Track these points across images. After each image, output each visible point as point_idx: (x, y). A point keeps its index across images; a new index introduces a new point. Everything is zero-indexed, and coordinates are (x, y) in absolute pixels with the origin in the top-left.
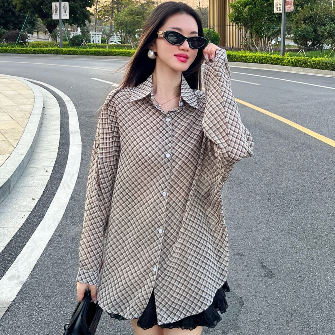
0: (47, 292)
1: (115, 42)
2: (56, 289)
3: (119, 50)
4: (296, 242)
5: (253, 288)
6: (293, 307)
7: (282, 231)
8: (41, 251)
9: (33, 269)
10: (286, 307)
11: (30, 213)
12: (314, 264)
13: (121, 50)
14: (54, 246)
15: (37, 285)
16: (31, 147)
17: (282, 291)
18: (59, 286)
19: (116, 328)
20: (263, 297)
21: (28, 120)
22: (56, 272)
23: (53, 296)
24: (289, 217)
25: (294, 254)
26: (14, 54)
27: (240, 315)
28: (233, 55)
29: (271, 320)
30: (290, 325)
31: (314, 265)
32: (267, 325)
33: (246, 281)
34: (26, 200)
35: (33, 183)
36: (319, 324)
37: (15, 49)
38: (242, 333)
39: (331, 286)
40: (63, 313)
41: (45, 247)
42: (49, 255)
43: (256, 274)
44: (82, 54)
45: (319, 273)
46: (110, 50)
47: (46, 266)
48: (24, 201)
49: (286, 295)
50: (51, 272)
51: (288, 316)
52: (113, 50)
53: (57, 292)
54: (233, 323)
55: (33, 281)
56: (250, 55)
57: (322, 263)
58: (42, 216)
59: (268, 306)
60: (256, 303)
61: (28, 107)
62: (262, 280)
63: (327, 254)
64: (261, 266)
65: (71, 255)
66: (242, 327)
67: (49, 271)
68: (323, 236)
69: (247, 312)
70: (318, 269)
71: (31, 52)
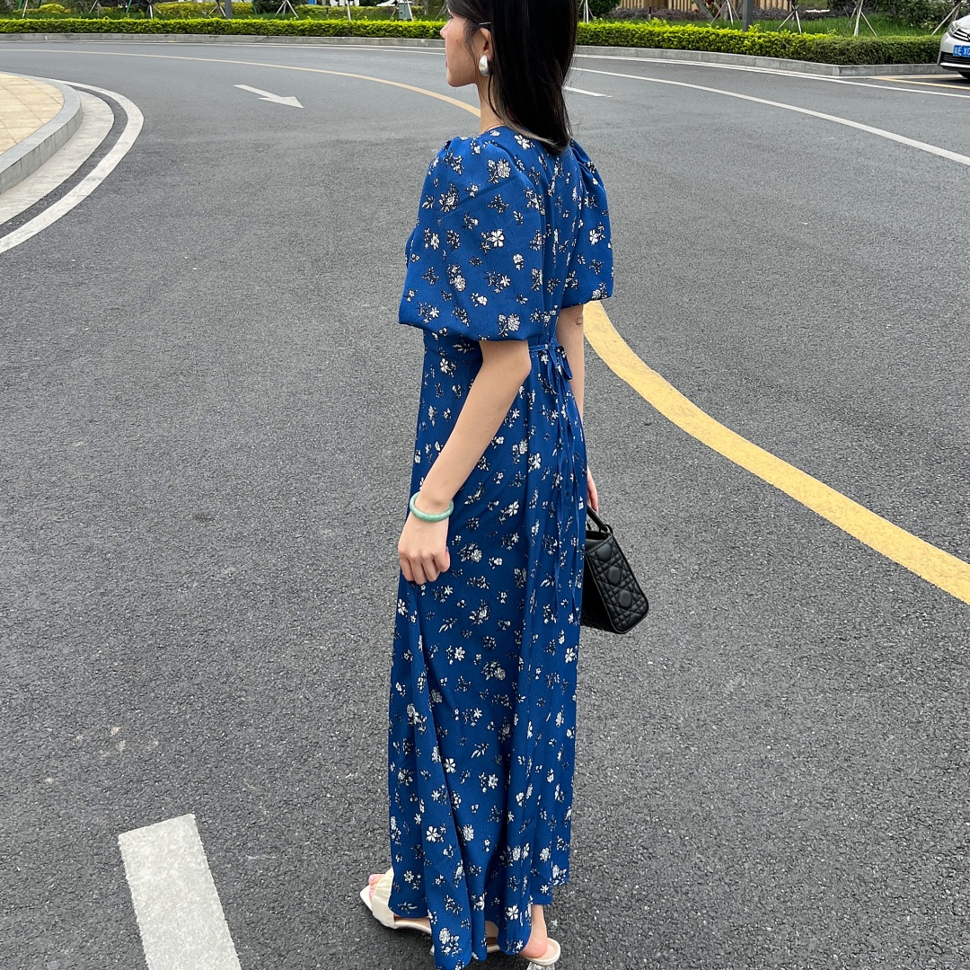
3: (374, 22)
26: (120, 35)
37: (119, 23)
44: (278, 32)
71: (158, 29)
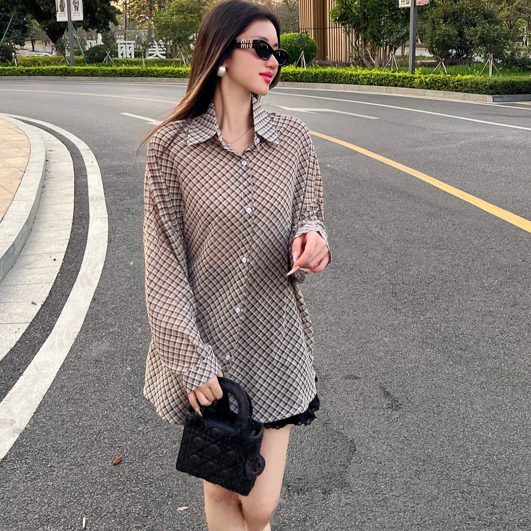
0: (60, 444)
1: (157, 56)
2: (75, 438)
3: (163, 68)
4: (432, 356)
5: (369, 426)
6: (427, 451)
7: (413, 340)
8: (49, 382)
9: (37, 409)
10: (416, 451)
11: (28, 324)
12: (458, 387)
13: (166, 68)
14: (68, 374)
15: (45, 434)
16: (27, 223)
17: (412, 429)
18: (78, 433)
19: (166, 493)
20: (384, 439)
21: (19, 181)
22: (73, 412)
23: (70, 449)
24: (422, 318)
25: (429, 373)
27: (350, 466)
28: (338, 73)
29: (394, 470)
30: (421, 477)
31: (458, 389)
32: (388, 479)
33: (361, 415)
34: (21, 305)
35: (33, 278)
36: (464, 474)
38: (351, 491)
39: (480, 418)
40: (85, 473)
41: (54, 375)
42: (62, 387)
43: (376, 405)
45: (464, 400)
46: (149, 68)
47: (57, 404)
48: (17, 307)
49: (417, 434)
50: (65, 413)
51: (418, 464)
52: (153, 68)
53: (76, 442)
54: (339, 477)
55: (37, 428)
56: (364, 72)
57: (469, 386)
58: (49, 329)
59: (391, 451)
60: (374, 447)
61: (20, 161)
62: (383, 414)
63: (476, 372)
64: (383, 394)
65: (94, 386)
66: (352, 483)
67: (62, 412)
68: (470, 345)
69: (360, 461)
70: (462, 394)
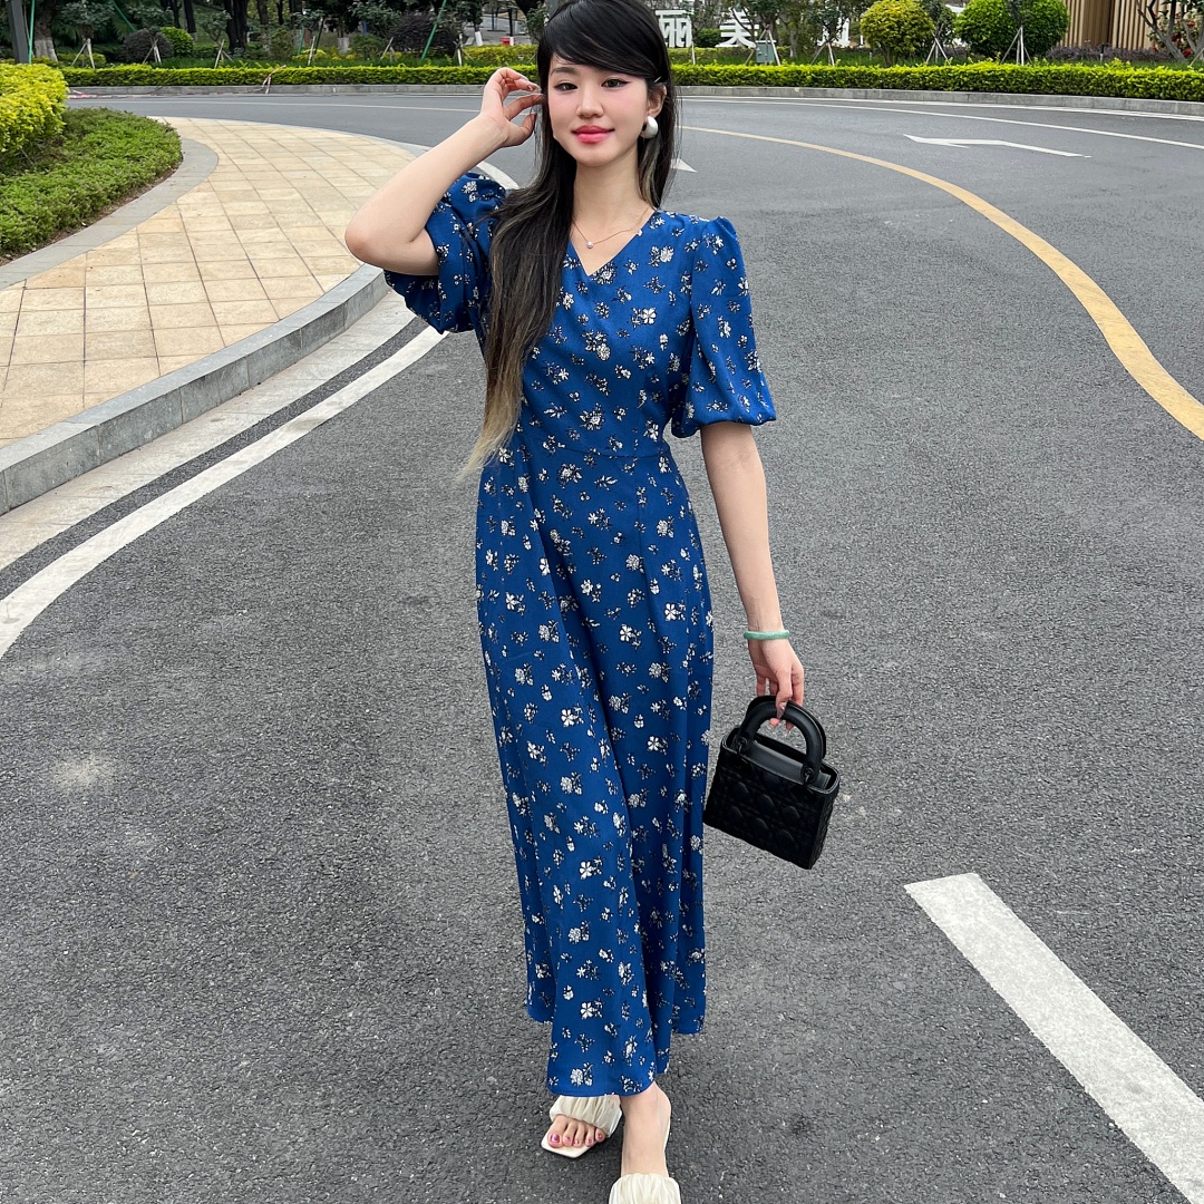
1: (737, 42)
26: (418, 87)
71: (469, 79)
